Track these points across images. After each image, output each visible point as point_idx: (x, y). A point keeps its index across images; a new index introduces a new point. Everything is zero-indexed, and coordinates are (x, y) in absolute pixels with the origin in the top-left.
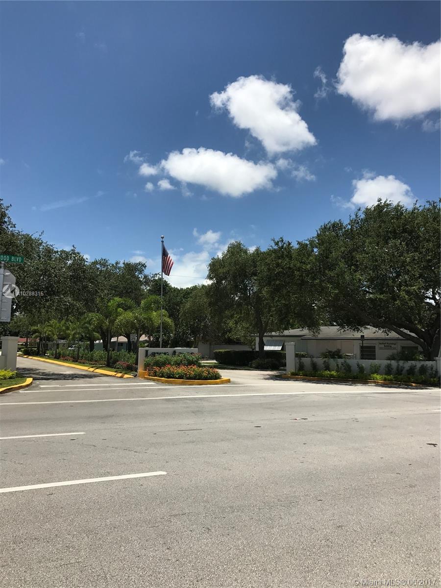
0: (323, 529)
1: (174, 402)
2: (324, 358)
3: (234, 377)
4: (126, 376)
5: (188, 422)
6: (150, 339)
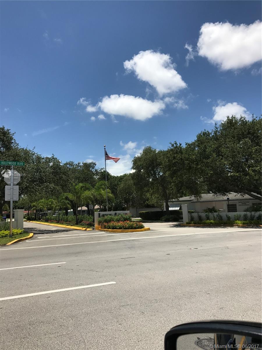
0: (211, 310)
1: (117, 243)
2: (205, 213)
3: (152, 227)
4: (88, 229)
5: (126, 253)
6: (100, 207)
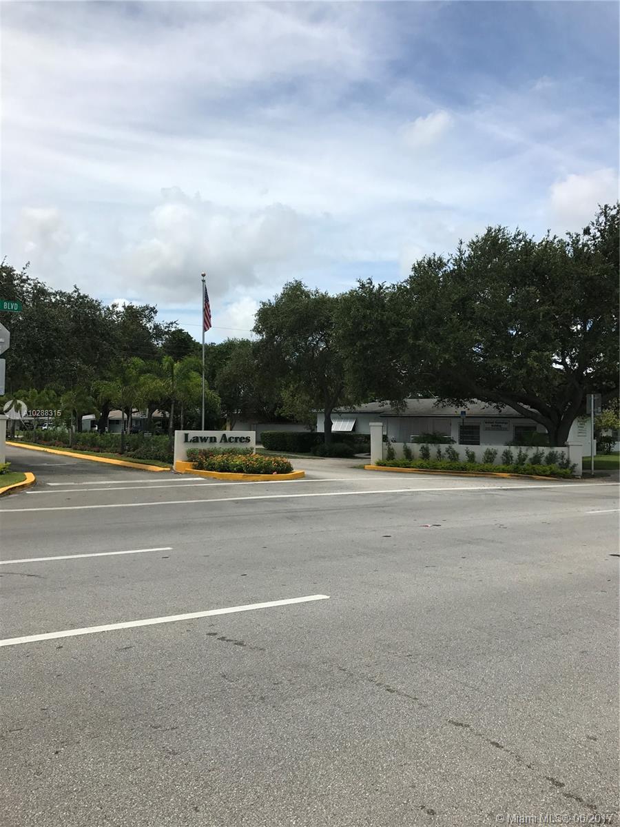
2: (420, 443)
3: (308, 469)
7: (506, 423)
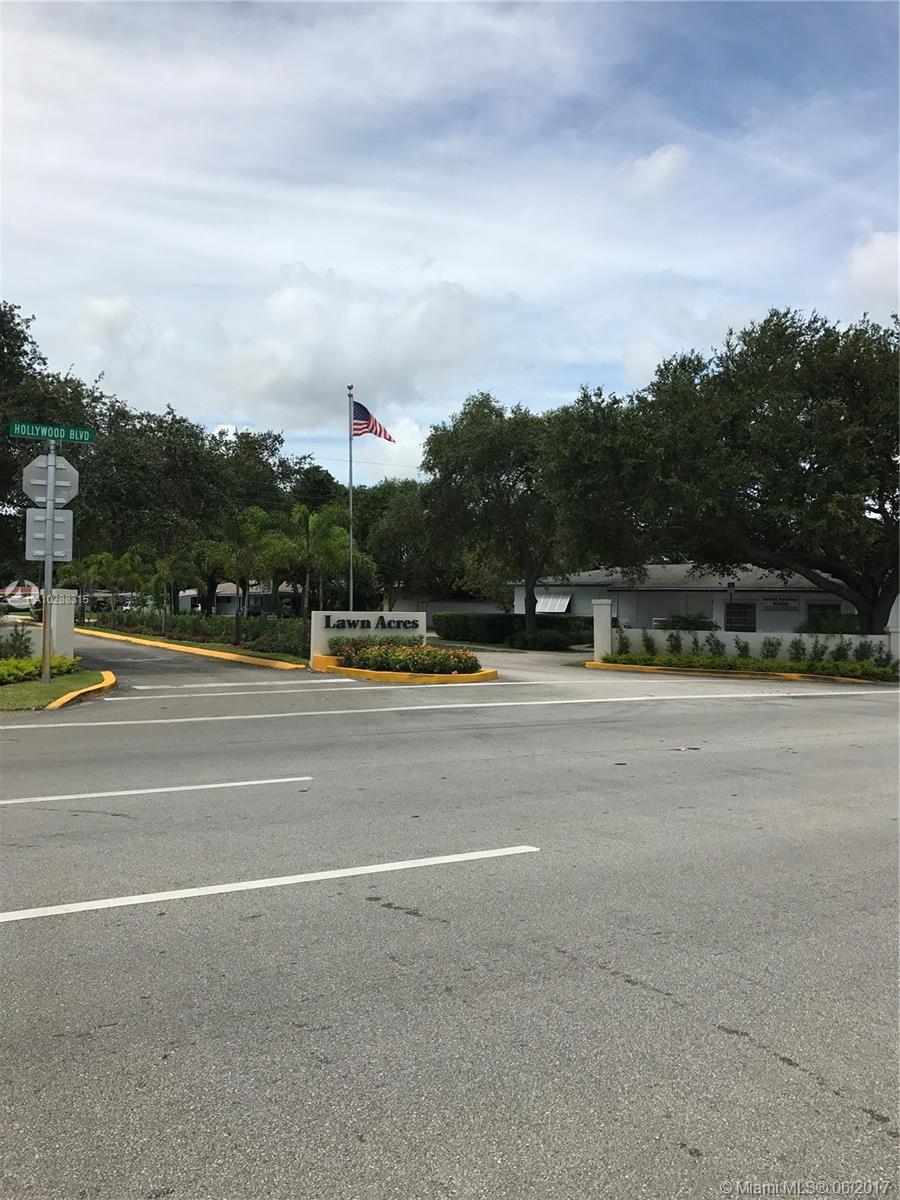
3: (503, 668)
7: (795, 600)
